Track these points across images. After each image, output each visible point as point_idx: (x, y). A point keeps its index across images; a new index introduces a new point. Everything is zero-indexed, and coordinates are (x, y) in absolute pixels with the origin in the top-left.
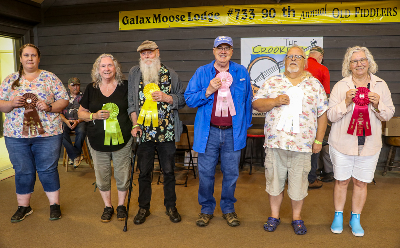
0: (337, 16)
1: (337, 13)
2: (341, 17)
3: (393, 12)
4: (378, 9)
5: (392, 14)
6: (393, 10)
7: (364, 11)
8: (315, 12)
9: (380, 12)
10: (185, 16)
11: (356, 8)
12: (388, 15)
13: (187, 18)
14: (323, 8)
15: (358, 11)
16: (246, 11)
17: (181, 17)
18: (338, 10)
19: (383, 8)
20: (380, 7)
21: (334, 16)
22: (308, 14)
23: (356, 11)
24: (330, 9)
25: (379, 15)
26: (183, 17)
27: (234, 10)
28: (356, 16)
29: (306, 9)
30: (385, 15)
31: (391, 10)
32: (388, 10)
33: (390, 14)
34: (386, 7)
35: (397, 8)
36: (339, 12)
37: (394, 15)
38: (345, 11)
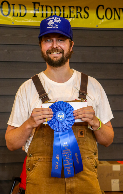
0: (7, 13)
1: (8, 10)
2: (14, 15)
3: (83, 13)
4: (64, 7)
5: (83, 16)
7: (45, 8)
9: (67, 13)
11: (34, 4)
12: (77, 17)
15: (37, 9)
18: (9, 4)
19: (70, 7)
20: (67, 5)
21: (4, 15)
23: (35, 8)
25: (66, 16)
28: (35, 16)
30: (73, 17)
31: (81, 11)
32: (77, 10)
33: (79, 16)
34: (75, 6)
35: (88, 8)
36: (9, 8)
37: (84, 18)
38: (19, 6)
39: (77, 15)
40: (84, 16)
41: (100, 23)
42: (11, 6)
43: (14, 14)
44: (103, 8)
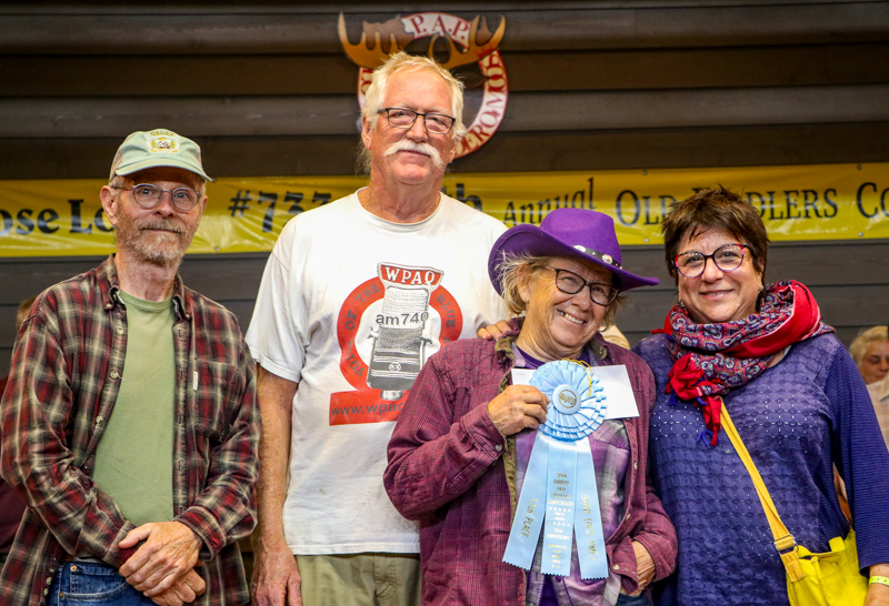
0: (632, 218)
1: (633, 210)
2: (648, 222)
3: (821, 205)
4: (771, 194)
5: (821, 213)
6: (821, 196)
8: (553, 204)
9: (780, 206)
10: (54, 215)
12: (807, 216)
13: (64, 221)
14: (582, 193)
16: (298, 200)
17: (41, 217)
18: (635, 197)
19: (787, 193)
20: (779, 189)
21: (623, 222)
22: (527, 212)
24: (605, 197)
25: (777, 214)
26: (47, 216)
27: (254, 197)
29: (520, 195)
30: (796, 214)
31: (816, 199)
32: (806, 198)
33: (812, 213)
34: (799, 189)
35: (834, 191)
36: (638, 206)
37: (826, 216)
38: (659, 201)
39: (807, 212)
40: (825, 211)
41: (868, 228)
42: (642, 202)
43: (648, 218)
44: (875, 190)
